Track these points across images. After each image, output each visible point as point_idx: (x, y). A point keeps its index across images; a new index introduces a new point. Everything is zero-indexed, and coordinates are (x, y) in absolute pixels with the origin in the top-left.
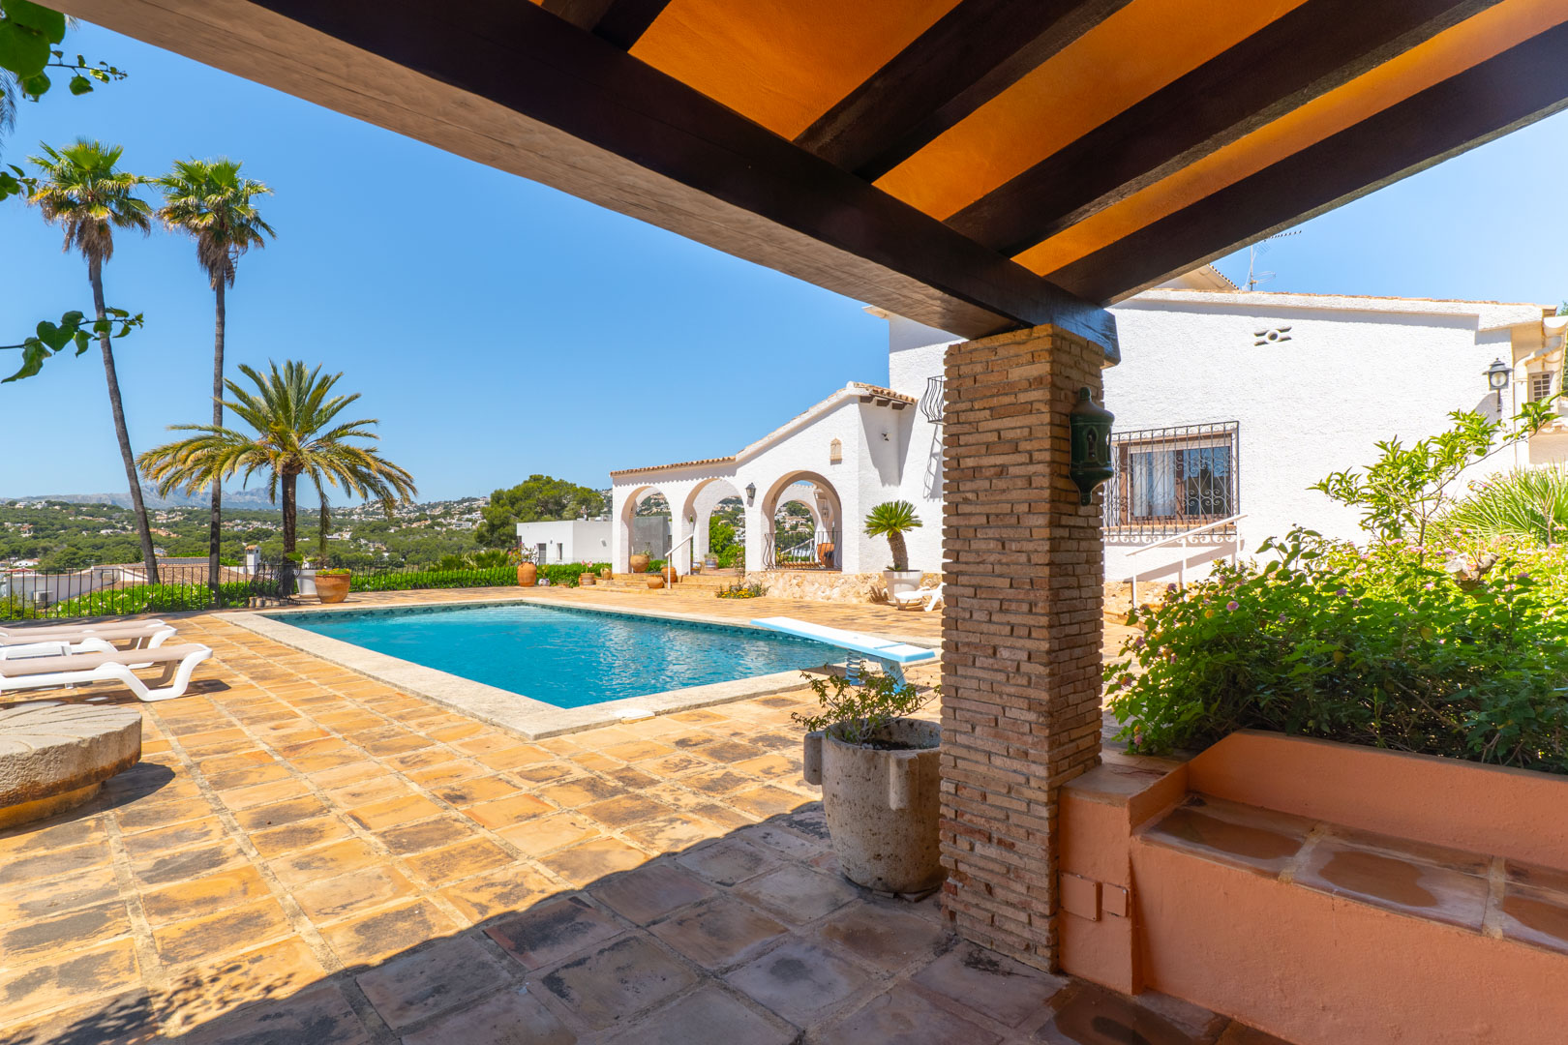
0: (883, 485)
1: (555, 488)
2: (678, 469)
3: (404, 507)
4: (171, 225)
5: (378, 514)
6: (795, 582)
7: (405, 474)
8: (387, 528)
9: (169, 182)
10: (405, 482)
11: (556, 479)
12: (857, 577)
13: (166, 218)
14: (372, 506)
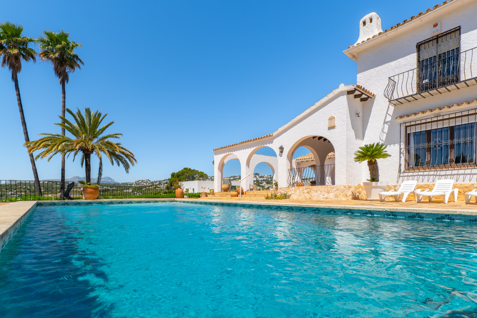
0: (356, 139)
1: (192, 172)
2: (244, 144)
3: (147, 182)
4: (43, 58)
5: (140, 184)
6: (306, 191)
7: (131, 153)
8: (142, 188)
9: (42, 41)
10: (132, 157)
11: (192, 169)
12: (345, 187)
13: (42, 56)
14: (138, 182)
